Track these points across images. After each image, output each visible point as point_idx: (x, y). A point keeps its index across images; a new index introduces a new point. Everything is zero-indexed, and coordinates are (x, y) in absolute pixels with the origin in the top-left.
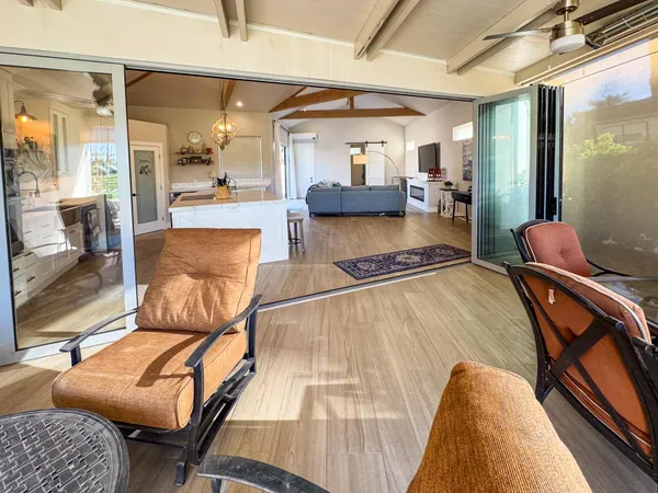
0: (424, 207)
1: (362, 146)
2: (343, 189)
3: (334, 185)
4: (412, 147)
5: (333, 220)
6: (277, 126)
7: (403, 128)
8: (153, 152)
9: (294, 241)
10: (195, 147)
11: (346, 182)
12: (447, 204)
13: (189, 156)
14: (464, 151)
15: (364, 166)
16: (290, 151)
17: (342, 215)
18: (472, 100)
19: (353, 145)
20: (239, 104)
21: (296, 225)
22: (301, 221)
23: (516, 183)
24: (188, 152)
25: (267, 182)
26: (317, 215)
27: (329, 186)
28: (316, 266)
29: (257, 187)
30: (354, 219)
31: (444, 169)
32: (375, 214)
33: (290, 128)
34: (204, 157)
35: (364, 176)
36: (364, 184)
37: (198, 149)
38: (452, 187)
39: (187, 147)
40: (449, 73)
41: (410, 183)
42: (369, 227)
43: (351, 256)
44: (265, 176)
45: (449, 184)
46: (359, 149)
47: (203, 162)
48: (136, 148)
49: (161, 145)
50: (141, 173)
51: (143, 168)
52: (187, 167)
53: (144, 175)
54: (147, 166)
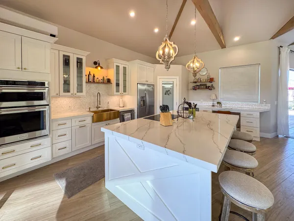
8: (173, 82)
10: (202, 78)
24: (198, 81)
37: (204, 78)
39: (197, 78)
44: (264, 101)
47: (208, 88)
48: (163, 80)
49: (178, 77)
50: (165, 94)
51: (167, 91)
52: (198, 91)
53: (167, 95)
54: (169, 91)
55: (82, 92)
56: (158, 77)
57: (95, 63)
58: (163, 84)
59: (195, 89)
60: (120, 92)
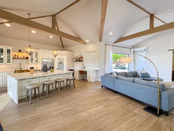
8: (63, 58)
34: (81, 59)
52: (77, 62)
53: (60, 64)
55: (10, 62)
57: (20, 51)
59: (76, 61)
60: (33, 62)
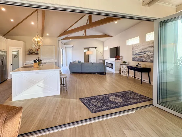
0: (113, 71)
1: (88, 49)
2: (82, 64)
3: (79, 62)
4: (107, 49)
5: (78, 75)
6: (60, 42)
7: (103, 42)
8: (19, 51)
9: (63, 86)
10: (33, 49)
11: (83, 61)
12: (124, 70)
13: (31, 52)
14: (133, 49)
15: (89, 55)
16: (64, 50)
17: (81, 73)
18: (153, 20)
19: (85, 48)
20: (48, 35)
21: (64, 79)
22: (66, 77)
23: (176, 63)
24: (31, 51)
25: (56, 61)
26: (73, 73)
27: (77, 62)
28: (71, 100)
29: (52, 62)
30: (86, 75)
31: (121, 57)
32: (94, 73)
33: (65, 43)
34: (36, 52)
35: (89, 59)
36: (88, 62)
37: (34, 49)
38: (126, 64)
39: (31, 49)
40: (143, 5)
41: (106, 61)
42: (93, 79)
43: (87, 95)
44: (56, 59)
45: (125, 62)
46: (87, 50)
47: (36, 54)
48: (13, 49)
49: (21, 48)
50: (14, 57)
51: (15, 56)
52: (31, 55)
53: (15, 58)
54: (16, 55)
56: (10, 47)
58: (13, 51)
59: (29, 54)
